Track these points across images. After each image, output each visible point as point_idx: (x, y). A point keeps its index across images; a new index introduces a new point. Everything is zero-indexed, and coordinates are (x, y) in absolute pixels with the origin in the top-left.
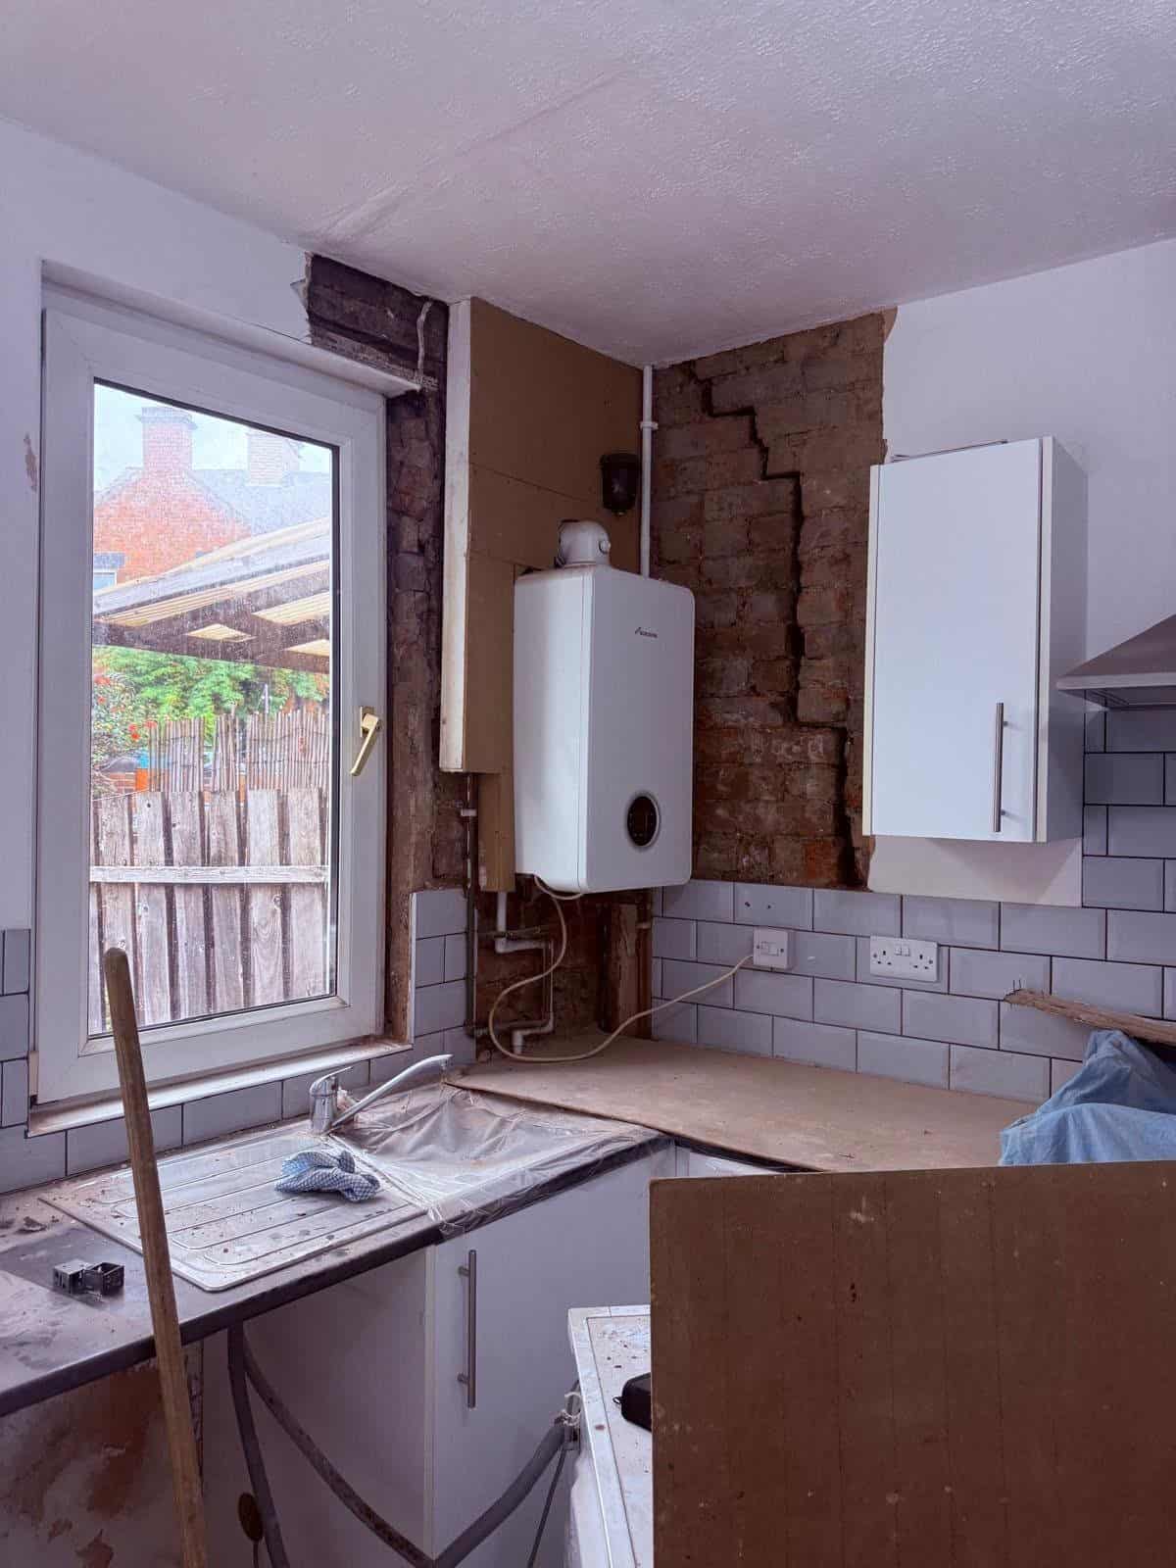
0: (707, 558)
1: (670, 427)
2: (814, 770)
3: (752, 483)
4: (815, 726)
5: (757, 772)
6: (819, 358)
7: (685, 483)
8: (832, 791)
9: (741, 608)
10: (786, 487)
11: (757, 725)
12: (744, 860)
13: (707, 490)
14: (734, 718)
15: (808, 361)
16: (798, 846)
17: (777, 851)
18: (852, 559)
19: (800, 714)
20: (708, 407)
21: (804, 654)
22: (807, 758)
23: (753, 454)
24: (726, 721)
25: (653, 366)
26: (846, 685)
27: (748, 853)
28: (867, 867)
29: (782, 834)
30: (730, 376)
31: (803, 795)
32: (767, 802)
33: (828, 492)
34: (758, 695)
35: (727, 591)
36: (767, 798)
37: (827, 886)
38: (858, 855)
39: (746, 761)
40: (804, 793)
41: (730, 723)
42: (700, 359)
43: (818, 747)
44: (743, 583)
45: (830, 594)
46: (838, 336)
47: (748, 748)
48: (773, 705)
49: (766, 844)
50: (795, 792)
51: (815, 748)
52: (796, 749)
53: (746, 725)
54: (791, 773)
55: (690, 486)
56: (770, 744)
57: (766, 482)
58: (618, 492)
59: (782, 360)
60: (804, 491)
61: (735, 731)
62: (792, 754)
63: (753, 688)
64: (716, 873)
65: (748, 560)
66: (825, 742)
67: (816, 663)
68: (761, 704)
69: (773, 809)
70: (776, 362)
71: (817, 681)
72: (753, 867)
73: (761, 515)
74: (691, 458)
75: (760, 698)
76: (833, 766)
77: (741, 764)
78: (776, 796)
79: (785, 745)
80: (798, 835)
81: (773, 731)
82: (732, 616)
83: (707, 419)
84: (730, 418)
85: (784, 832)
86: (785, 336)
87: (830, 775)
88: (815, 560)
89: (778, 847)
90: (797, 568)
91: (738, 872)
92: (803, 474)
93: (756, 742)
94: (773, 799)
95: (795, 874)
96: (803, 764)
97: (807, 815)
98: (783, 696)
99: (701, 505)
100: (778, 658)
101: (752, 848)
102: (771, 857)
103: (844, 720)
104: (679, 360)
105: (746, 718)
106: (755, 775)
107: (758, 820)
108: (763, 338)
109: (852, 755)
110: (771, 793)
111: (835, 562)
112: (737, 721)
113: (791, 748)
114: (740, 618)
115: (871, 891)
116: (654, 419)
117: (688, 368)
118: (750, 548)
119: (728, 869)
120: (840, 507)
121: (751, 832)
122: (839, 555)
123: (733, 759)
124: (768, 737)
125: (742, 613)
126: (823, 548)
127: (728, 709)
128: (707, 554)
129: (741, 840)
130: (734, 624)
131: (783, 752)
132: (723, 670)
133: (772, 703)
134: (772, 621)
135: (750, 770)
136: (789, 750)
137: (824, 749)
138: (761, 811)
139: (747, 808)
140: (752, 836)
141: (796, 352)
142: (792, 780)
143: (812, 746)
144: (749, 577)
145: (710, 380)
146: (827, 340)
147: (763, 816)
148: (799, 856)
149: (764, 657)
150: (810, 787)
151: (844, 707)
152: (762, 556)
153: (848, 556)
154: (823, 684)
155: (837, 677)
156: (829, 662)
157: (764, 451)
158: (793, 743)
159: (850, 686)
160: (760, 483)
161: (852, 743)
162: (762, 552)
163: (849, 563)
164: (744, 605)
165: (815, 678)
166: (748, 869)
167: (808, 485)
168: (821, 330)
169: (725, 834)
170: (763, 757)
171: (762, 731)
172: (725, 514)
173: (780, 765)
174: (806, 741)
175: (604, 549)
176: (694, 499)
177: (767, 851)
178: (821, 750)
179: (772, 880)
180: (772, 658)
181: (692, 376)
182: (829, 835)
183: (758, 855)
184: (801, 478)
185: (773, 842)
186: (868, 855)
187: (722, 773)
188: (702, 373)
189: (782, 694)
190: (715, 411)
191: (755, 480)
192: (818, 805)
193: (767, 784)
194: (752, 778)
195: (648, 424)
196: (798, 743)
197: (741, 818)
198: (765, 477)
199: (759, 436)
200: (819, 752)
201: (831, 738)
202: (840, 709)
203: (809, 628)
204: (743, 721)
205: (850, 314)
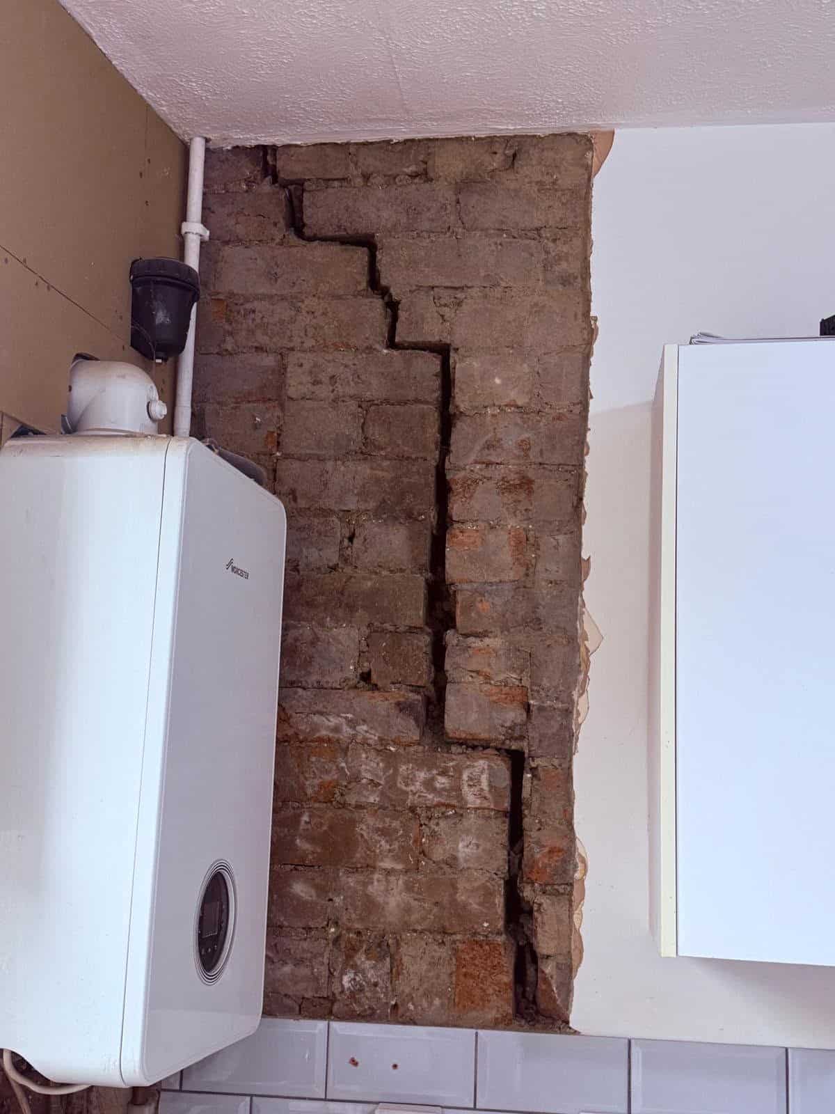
0: (287, 456)
1: (227, 243)
2: (471, 820)
3: (370, 349)
4: (473, 745)
5: (371, 821)
6: (485, 182)
7: (251, 332)
8: (502, 854)
9: (346, 542)
10: (429, 365)
11: (373, 738)
12: (346, 979)
13: (292, 349)
14: (327, 724)
15: (465, 185)
16: (443, 952)
17: (405, 959)
18: (534, 487)
19: (450, 724)
20: (296, 223)
21: (454, 627)
22: (460, 797)
23: (375, 308)
24: (315, 728)
25: (207, 140)
26: (526, 682)
27: (354, 967)
28: (567, 989)
29: (415, 931)
30: (336, 184)
31: (452, 862)
32: (389, 872)
33: (498, 381)
34: (375, 687)
35: (326, 513)
36: (387, 864)
37: (495, 1025)
38: (549, 968)
39: (352, 799)
40: (455, 858)
41: (324, 733)
42: (289, 146)
43: (479, 782)
44: (352, 504)
45: (504, 536)
46: (514, 156)
47: (356, 778)
48: (402, 707)
49: (384, 948)
50: (439, 853)
51: (474, 782)
52: (442, 782)
53: (353, 737)
54: (432, 824)
55: (262, 339)
56: (396, 770)
57: (395, 353)
58: (162, 324)
59: (424, 175)
60: (458, 375)
61: (336, 747)
62: (434, 790)
63: (366, 677)
64: (288, 1002)
65: (364, 469)
66: (492, 775)
67: (475, 643)
68: (381, 704)
69: (399, 883)
70: (414, 176)
71: (478, 672)
72: (361, 990)
73: (387, 401)
74: (263, 297)
75: (376, 693)
76: (505, 814)
77: (344, 805)
78: (406, 861)
79: (422, 775)
80: (444, 932)
81: (401, 751)
82: (331, 555)
83: (293, 238)
84: (335, 248)
85: (419, 928)
86: (429, 140)
87: (500, 829)
88: (475, 482)
89: (407, 953)
90: (443, 490)
91: (332, 999)
92: (456, 350)
93: (369, 766)
94: (399, 867)
95: (437, 1002)
96: (455, 809)
97: (461, 897)
98: (419, 693)
99: (282, 370)
100: (412, 630)
101: (360, 958)
102: (395, 972)
103: (522, 738)
104: (252, 139)
105: (352, 723)
106: (366, 827)
107: (371, 906)
108: (399, 134)
109: (536, 797)
110: (396, 858)
111: (507, 487)
112: (337, 729)
113: (433, 779)
114: (346, 560)
115: (576, 1032)
116: (205, 221)
117: (265, 157)
118: (366, 451)
119: (309, 995)
120: (518, 407)
121: (358, 926)
122: (514, 478)
123: (329, 795)
124: (391, 760)
125: (349, 552)
126: (488, 464)
127: (319, 707)
128: (292, 449)
129: (337, 940)
130: (334, 568)
131: (418, 786)
132: (313, 644)
133: (398, 704)
134: (402, 570)
135: (356, 815)
136: (429, 784)
137: (490, 786)
138: (376, 888)
139: (352, 881)
140: (359, 933)
141: (450, 166)
142: (433, 835)
143: (470, 779)
144: (363, 494)
145: (300, 183)
146: (499, 158)
147: (381, 900)
148: (445, 970)
149: (388, 626)
150: (465, 849)
151: (525, 715)
152: (386, 463)
153: (530, 482)
154: (488, 678)
155: (513, 669)
156: (494, 642)
157: (392, 307)
158: (435, 772)
159: (533, 684)
160: (385, 351)
161: (534, 776)
162: (385, 458)
163: (530, 492)
164: (351, 539)
165: (474, 667)
166: (353, 995)
167: (462, 367)
168: (490, 142)
169: (308, 929)
170: (382, 794)
171: (381, 749)
172: (324, 391)
173: (412, 809)
174: (459, 770)
175: (153, 413)
176: (269, 361)
177: (388, 959)
178: (485, 785)
179: (397, 1014)
180: (402, 629)
181: (270, 172)
182: (499, 933)
183: (371, 969)
184: (452, 354)
185: (398, 944)
186: (568, 971)
187: (305, 818)
188: (288, 168)
189: (416, 689)
190: (307, 232)
191: (377, 346)
192: (480, 879)
193: (390, 842)
194: (362, 829)
195: (195, 229)
196: (444, 773)
197: (338, 900)
198: (392, 344)
199: (384, 282)
200: (482, 790)
201: (503, 769)
202: (519, 721)
203: (465, 586)
204: (347, 730)
205: (541, 127)
